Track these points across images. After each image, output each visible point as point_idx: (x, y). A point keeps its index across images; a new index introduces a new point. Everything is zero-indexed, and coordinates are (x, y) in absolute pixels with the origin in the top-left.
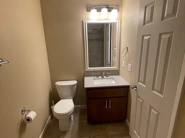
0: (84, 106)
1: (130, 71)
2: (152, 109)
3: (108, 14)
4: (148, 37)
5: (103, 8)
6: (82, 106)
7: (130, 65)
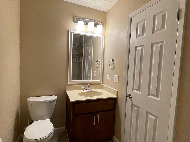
0: (63, 128)
1: (117, 82)
2: (149, 114)
3: (94, 28)
4: (141, 48)
5: (90, 21)
6: (60, 128)
7: (117, 76)
